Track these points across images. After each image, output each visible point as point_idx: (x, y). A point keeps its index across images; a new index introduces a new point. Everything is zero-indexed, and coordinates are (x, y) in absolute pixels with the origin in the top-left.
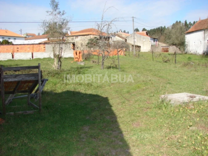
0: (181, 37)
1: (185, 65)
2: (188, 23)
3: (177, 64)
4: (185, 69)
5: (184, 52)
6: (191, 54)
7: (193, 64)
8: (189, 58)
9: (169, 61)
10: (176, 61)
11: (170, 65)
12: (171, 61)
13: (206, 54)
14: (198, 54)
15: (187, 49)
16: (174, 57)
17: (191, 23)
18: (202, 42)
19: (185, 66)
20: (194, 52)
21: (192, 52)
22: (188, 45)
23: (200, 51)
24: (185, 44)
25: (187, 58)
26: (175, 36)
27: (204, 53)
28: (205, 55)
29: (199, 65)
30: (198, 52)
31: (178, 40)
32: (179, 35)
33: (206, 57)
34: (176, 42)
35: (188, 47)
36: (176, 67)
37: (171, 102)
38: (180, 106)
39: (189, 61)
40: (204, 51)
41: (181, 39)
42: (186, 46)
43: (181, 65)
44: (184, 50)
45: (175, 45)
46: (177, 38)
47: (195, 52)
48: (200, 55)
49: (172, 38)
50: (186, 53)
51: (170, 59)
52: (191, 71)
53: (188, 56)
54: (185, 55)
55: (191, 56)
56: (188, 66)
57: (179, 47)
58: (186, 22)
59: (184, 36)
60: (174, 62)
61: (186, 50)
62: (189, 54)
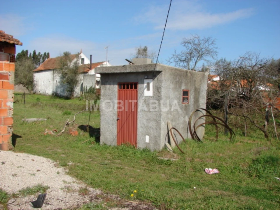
0: (29, 76)
1: (34, 105)
2: (37, 53)
3: (26, 105)
4: (34, 108)
5: (32, 92)
6: (40, 94)
7: (41, 104)
8: (38, 99)
9: (18, 101)
10: (26, 102)
11: (20, 105)
12: (20, 102)
13: (55, 94)
14: (47, 95)
15: (36, 88)
16: (23, 98)
17: (41, 54)
18: (51, 82)
19: (34, 107)
20: (43, 93)
21: (41, 92)
22: (37, 84)
23: (50, 91)
24: (34, 83)
25: (36, 98)
26: (22, 74)
27: (53, 94)
28: (54, 96)
29: (46, 105)
30: (47, 92)
31: (26, 79)
32: (27, 73)
33: (55, 98)
34: (24, 80)
35: (37, 87)
36: (26, 107)
37: (28, 122)
38: (33, 122)
39: (38, 102)
40: (53, 91)
41: (29, 78)
42: (34, 85)
43: (30, 105)
44: (33, 89)
45: (23, 84)
46: (25, 77)
47: (45, 92)
48: (49, 96)
49: (19, 77)
50: (34, 93)
51: (19, 99)
52: (39, 110)
53: (36, 96)
54: (34, 95)
55: (40, 96)
56: (36, 106)
57: (27, 86)
58: (35, 53)
59: (33, 75)
60: (23, 102)
61: (35, 90)
62: (38, 94)
